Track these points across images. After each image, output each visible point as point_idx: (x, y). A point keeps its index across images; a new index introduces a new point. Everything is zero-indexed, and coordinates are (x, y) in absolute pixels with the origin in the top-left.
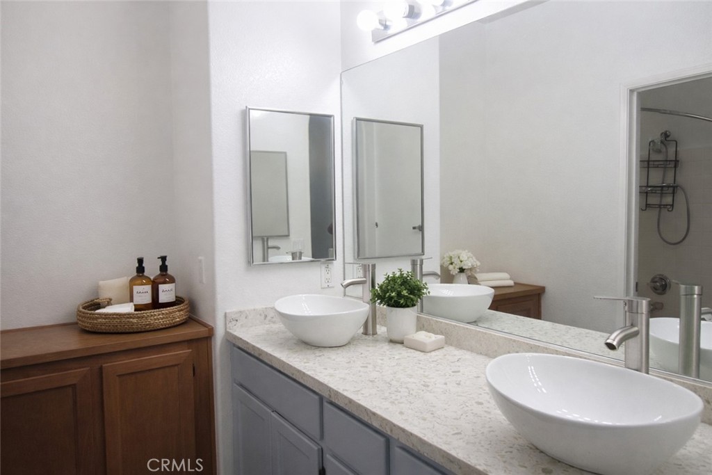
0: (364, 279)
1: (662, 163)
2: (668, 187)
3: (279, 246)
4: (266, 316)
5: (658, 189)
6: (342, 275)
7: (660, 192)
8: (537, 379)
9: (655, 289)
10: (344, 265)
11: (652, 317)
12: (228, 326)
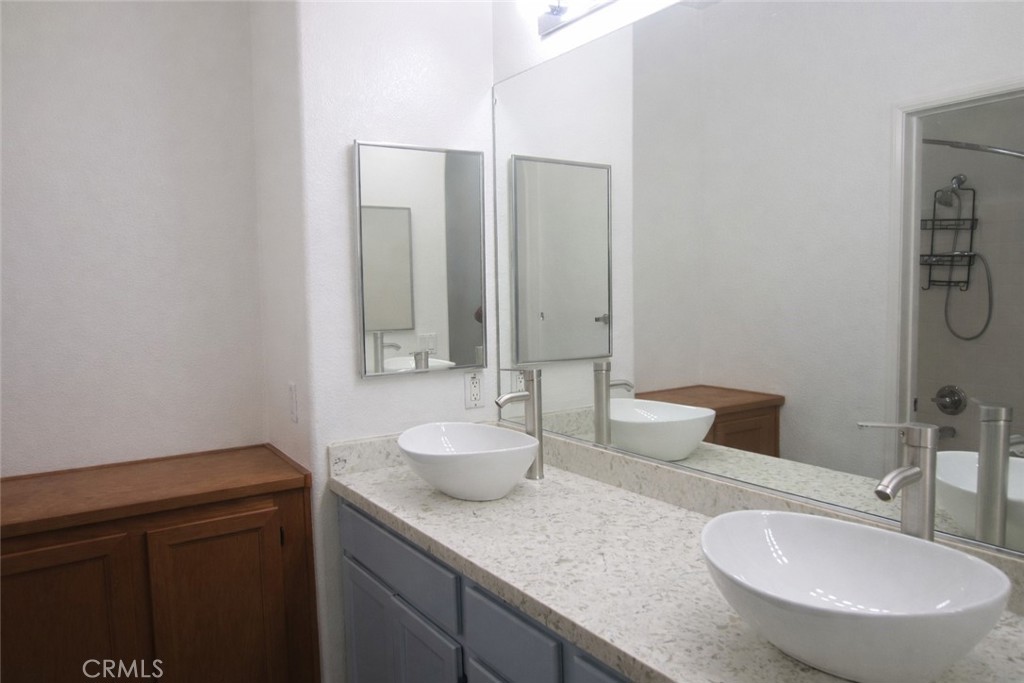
0: (527, 393)
1: (953, 222)
2: (962, 256)
3: (399, 344)
4: (388, 455)
5: (946, 258)
6: (496, 389)
7: (949, 263)
8: (777, 547)
9: (944, 407)
10: (499, 373)
11: (940, 450)
12: (332, 468)
